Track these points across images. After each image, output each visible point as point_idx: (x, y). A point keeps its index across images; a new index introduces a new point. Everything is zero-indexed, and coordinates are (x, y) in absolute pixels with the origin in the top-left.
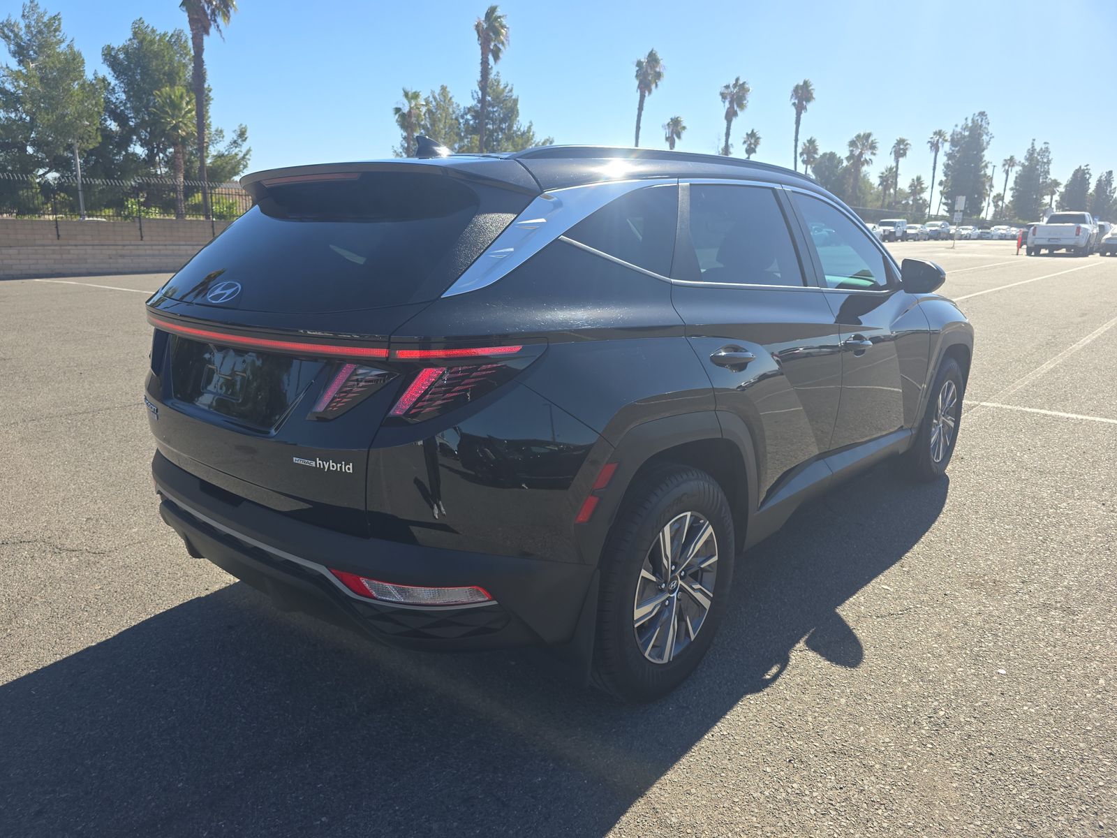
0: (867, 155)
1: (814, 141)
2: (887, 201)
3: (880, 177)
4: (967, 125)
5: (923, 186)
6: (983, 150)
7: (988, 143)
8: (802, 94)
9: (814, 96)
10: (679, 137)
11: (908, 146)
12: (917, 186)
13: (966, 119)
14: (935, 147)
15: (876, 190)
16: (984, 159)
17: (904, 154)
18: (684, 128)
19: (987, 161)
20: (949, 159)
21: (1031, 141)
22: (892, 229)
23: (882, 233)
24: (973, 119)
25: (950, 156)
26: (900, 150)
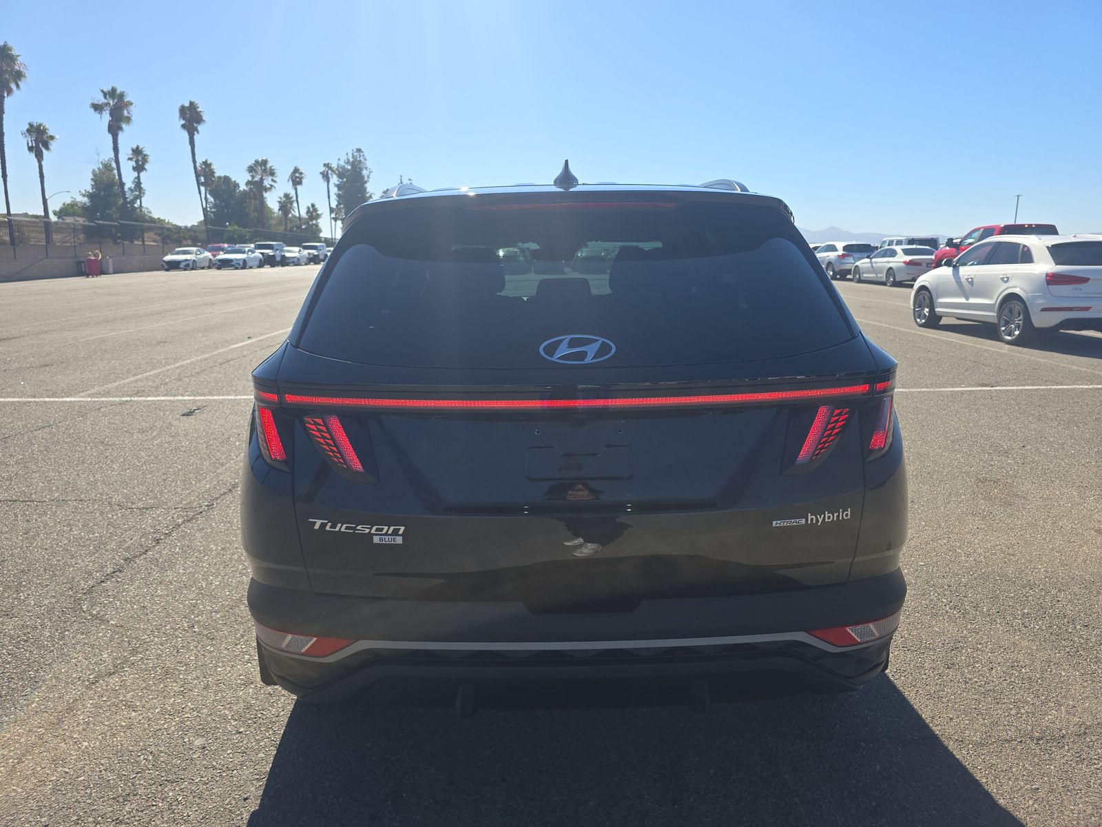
0: (267, 182)
1: (210, 165)
2: (289, 225)
3: (279, 202)
4: (349, 160)
5: (318, 212)
6: (366, 182)
7: (368, 177)
8: (190, 114)
9: (204, 118)
10: (47, 148)
11: (303, 175)
12: (313, 213)
13: (347, 154)
14: (326, 177)
15: (276, 215)
16: (368, 190)
17: (300, 183)
18: (52, 138)
19: (371, 192)
20: (339, 190)
21: (399, 178)
22: (314, 252)
23: (308, 256)
24: (353, 155)
25: (339, 187)
26: (296, 178)
